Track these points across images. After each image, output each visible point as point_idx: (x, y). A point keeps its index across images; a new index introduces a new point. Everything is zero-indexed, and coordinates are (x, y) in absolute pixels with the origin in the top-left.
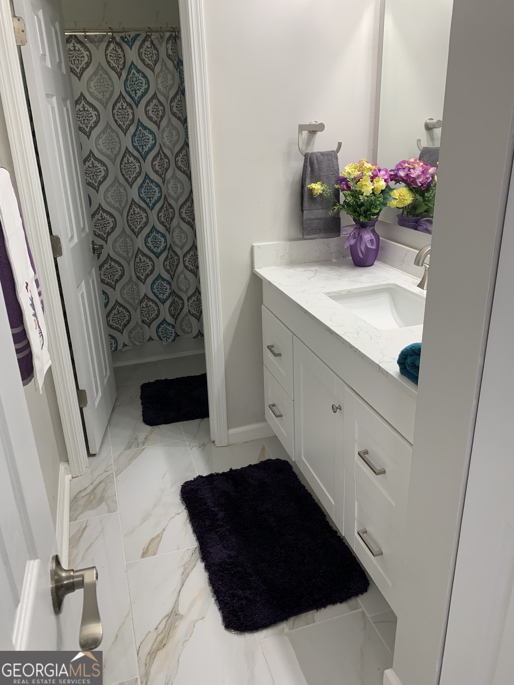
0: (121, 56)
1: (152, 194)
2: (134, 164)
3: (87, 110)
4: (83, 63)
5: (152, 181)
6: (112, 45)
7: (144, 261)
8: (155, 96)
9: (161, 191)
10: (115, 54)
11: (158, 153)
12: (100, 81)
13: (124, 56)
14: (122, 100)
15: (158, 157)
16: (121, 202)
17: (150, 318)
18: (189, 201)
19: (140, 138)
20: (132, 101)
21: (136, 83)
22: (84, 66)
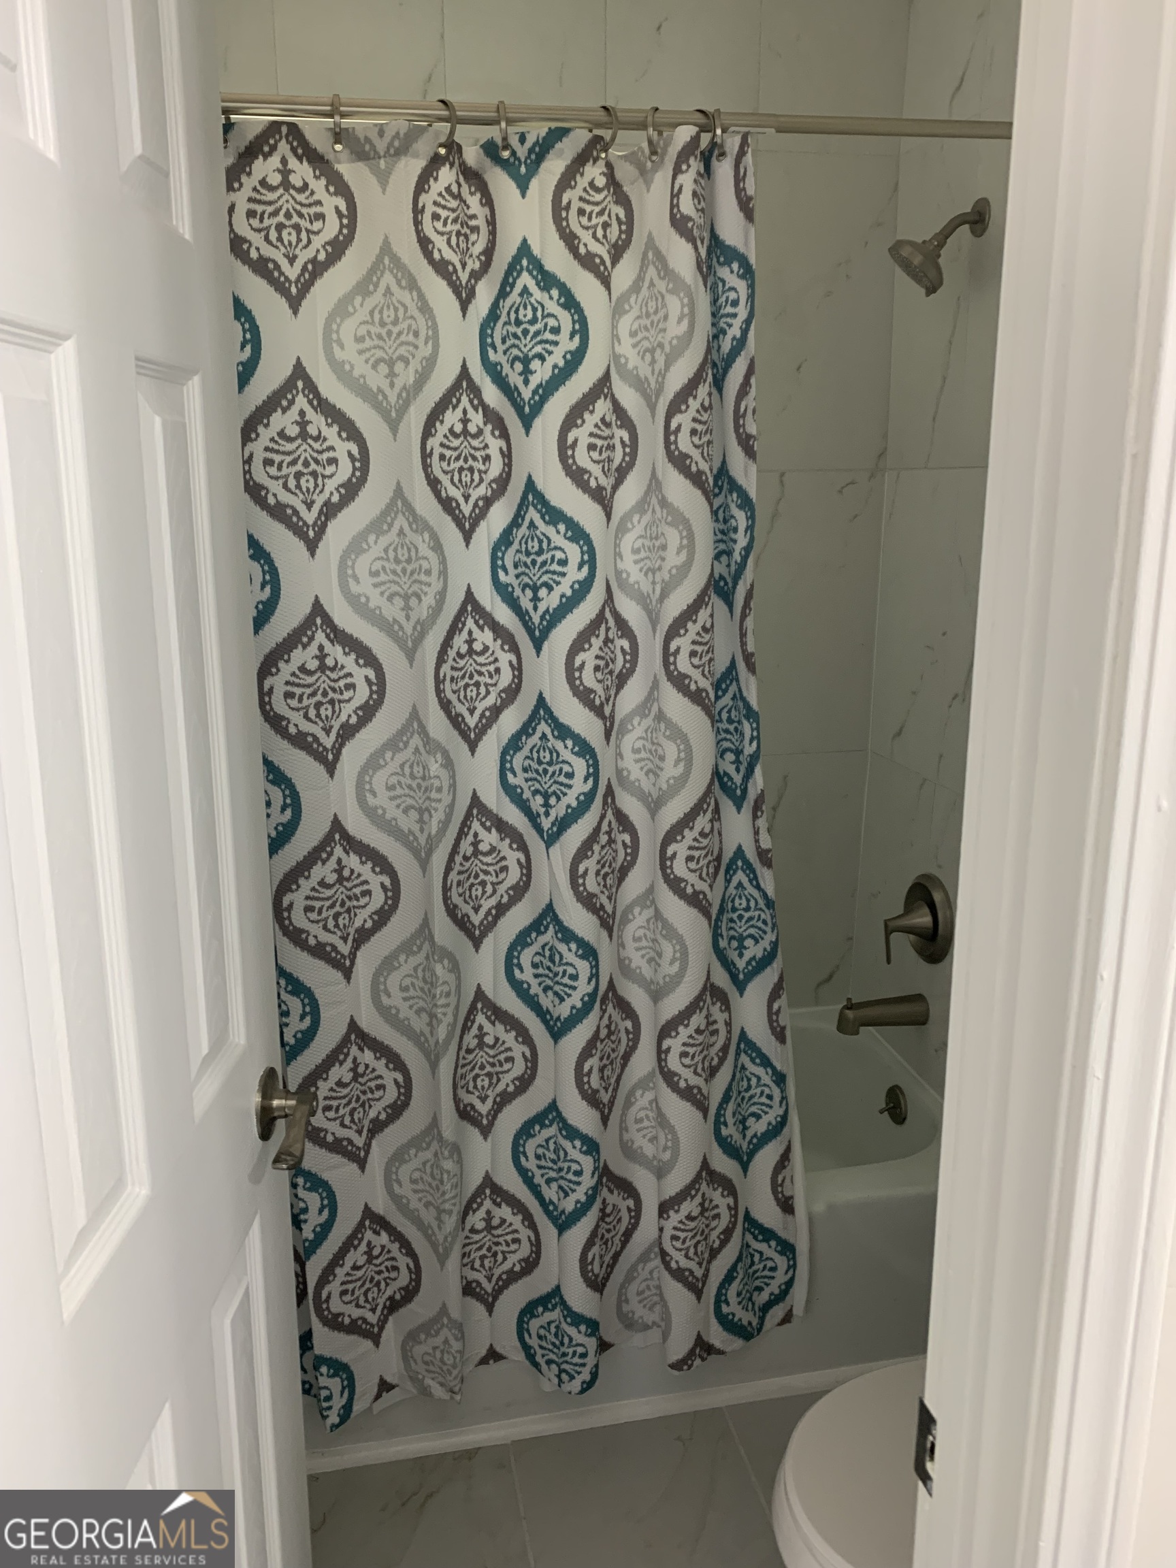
0: (480, 222)
1: (555, 782)
2: (491, 659)
3: (315, 433)
4: (318, 242)
5: (563, 732)
6: (447, 176)
7: (497, 1039)
8: (602, 387)
9: (594, 773)
10: (453, 210)
11: (600, 619)
12: (381, 318)
13: (492, 222)
14: (465, 399)
15: (598, 636)
16: (426, 816)
17: (497, 1272)
18: (705, 813)
19: (528, 554)
20: (508, 404)
21: (533, 329)
22: (322, 257)
